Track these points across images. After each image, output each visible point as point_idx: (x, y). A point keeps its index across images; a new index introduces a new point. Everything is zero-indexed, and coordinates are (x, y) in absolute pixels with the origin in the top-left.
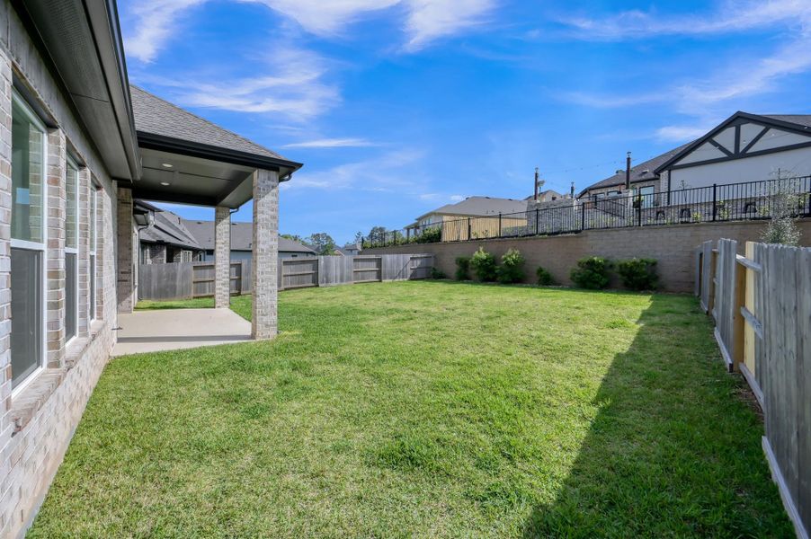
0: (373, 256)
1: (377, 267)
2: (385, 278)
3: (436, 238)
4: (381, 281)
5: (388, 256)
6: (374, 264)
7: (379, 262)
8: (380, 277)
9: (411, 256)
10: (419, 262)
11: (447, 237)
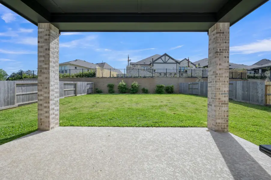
0: (72, 83)
1: (74, 88)
2: (78, 94)
3: (93, 75)
4: (76, 95)
5: (79, 82)
6: (73, 86)
7: (75, 86)
8: (75, 93)
9: (86, 83)
10: (89, 85)
11: (98, 75)
